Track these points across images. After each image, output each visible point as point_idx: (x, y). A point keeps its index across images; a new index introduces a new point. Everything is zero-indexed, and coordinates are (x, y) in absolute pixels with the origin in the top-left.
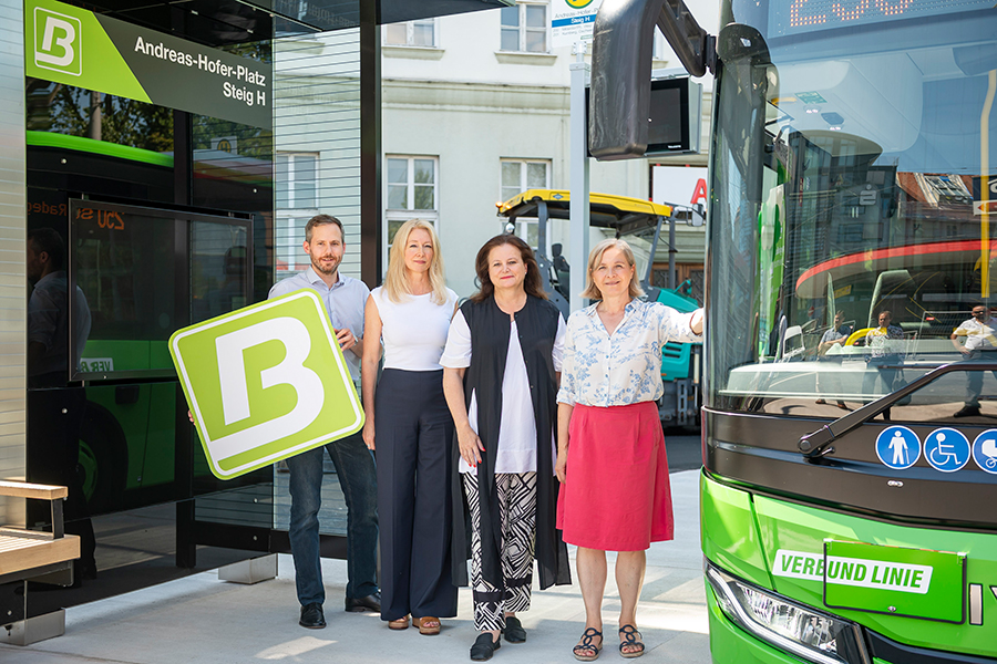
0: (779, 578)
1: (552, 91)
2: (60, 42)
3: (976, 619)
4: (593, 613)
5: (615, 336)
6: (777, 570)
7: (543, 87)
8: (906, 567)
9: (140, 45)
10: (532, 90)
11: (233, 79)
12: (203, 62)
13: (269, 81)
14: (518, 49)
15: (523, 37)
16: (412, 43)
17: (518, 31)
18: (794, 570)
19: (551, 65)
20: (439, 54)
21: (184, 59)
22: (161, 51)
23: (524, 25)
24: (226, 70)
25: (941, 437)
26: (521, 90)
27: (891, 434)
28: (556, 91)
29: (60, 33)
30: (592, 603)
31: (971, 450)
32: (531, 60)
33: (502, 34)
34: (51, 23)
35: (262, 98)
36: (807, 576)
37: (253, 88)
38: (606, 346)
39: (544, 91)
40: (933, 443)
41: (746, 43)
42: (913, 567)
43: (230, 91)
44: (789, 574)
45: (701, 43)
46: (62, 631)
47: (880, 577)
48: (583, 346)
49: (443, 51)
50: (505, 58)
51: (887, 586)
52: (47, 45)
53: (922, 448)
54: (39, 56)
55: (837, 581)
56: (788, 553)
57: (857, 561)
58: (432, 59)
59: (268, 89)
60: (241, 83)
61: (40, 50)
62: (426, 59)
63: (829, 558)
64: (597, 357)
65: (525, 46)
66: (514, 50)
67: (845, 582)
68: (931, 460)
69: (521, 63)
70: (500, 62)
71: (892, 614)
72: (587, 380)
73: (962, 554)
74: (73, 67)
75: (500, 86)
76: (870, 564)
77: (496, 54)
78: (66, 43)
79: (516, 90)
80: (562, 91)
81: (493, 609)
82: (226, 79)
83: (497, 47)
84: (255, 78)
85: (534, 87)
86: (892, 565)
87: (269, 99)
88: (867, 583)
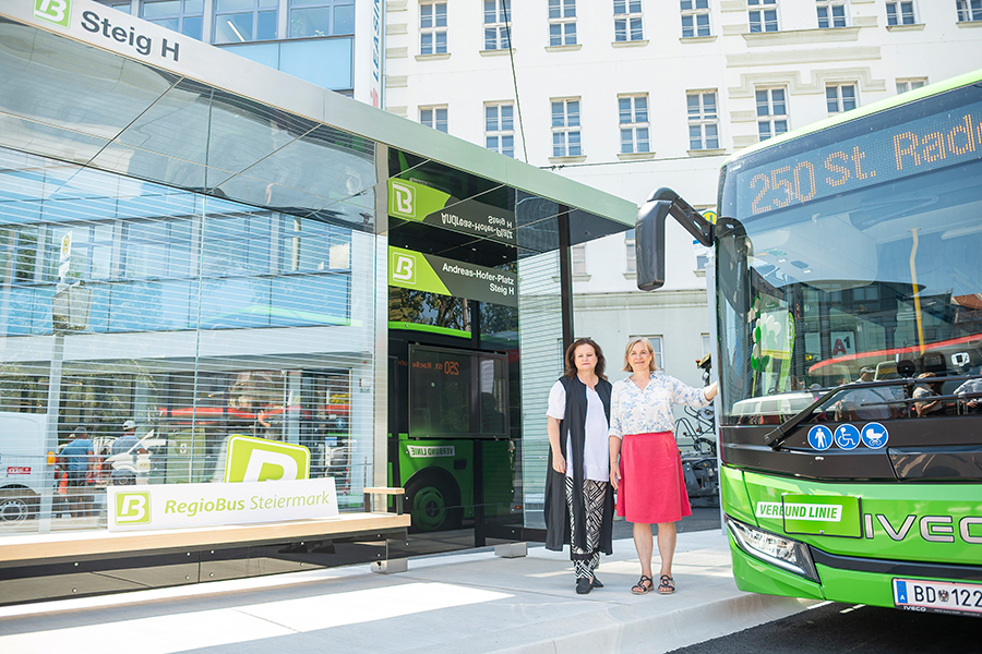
0: (761, 519)
2: (405, 268)
3: (869, 534)
4: (646, 567)
5: (645, 391)
6: (758, 515)
8: (827, 506)
9: (445, 267)
11: (495, 282)
12: (479, 274)
13: (516, 282)
18: (767, 513)
21: (469, 273)
22: (456, 270)
24: (491, 278)
25: (843, 430)
27: (816, 430)
29: (405, 264)
30: (645, 560)
31: (860, 436)
34: (401, 259)
35: (512, 291)
36: (775, 516)
37: (507, 286)
38: (641, 397)
40: (839, 433)
41: (731, 227)
42: (832, 506)
43: (494, 288)
44: (765, 516)
45: (708, 228)
46: (405, 570)
47: (814, 513)
48: (626, 398)
51: (818, 519)
52: (399, 270)
53: (833, 437)
54: (395, 275)
55: (790, 517)
56: (764, 504)
57: (801, 505)
59: (516, 286)
60: (500, 284)
61: (396, 272)
63: (785, 505)
64: (637, 403)
67: (795, 518)
68: (838, 443)
70: (698, 276)
71: (822, 535)
72: (631, 418)
73: (858, 497)
74: (411, 280)
76: (808, 506)
78: (408, 268)
81: (587, 564)
82: (492, 282)
84: (507, 281)
86: (820, 506)
87: (516, 291)
88: (807, 518)
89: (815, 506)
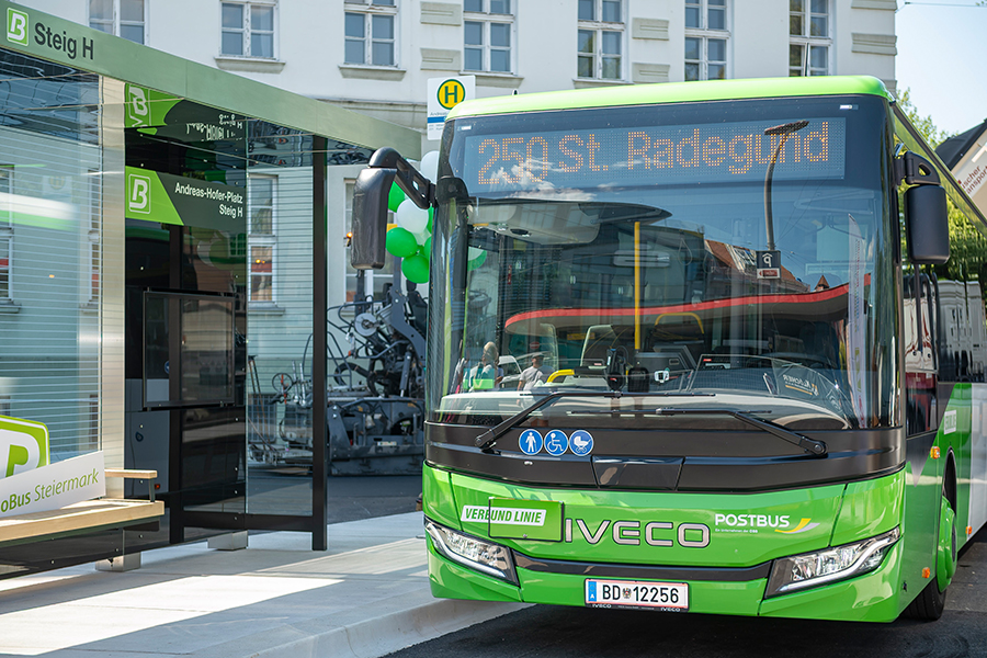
0: (465, 523)
1: (400, 108)
2: (140, 194)
3: (568, 538)
6: (463, 518)
7: (391, 105)
8: (532, 511)
9: (178, 189)
10: (379, 108)
11: (225, 202)
12: (209, 193)
13: (244, 200)
14: (364, 62)
15: (369, 50)
16: (249, 54)
17: (364, 42)
18: (473, 517)
19: (400, 80)
20: (280, 67)
21: (199, 193)
22: (188, 190)
23: (370, 37)
24: (221, 196)
25: (554, 436)
26: (367, 107)
27: (527, 434)
28: (405, 109)
29: (140, 188)
32: (378, 75)
33: (346, 45)
34: (137, 182)
35: (240, 212)
36: (480, 520)
37: (235, 206)
39: (391, 108)
40: (549, 439)
42: (536, 511)
43: (224, 210)
44: (470, 520)
45: (426, 188)
46: (139, 567)
47: (519, 518)
49: (284, 64)
50: (350, 72)
51: (522, 523)
52: (135, 197)
53: (543, 442)
54: (132, 205)
55: (496, 522)
56: (470, 507)
57: (507, 509)
58: (271, 72)
59: (244, 205)
60: (229, 204)
61: (132, 201)
62: (265, 72)
63: (492, 509)
65: (370, 58)
66: (359, 63)
67: (500, 522)
68: (548, 448)
69: (367, 78)
70: (345, 76)
71: (525, 539)
73: (562, 502)
74: (146, 209)
75: (344, 102)
76: (514, 511)
77: (341, 68)
78: (142, 194)
79: (362, 106)
80: (411, 109)
82: (221, 202)
83: (340, 59)
84: (237, 199)
85: (381, 104)
86: (525, 510)
87: (244, 212)
88: (512, 522)
89: (520, 511)
